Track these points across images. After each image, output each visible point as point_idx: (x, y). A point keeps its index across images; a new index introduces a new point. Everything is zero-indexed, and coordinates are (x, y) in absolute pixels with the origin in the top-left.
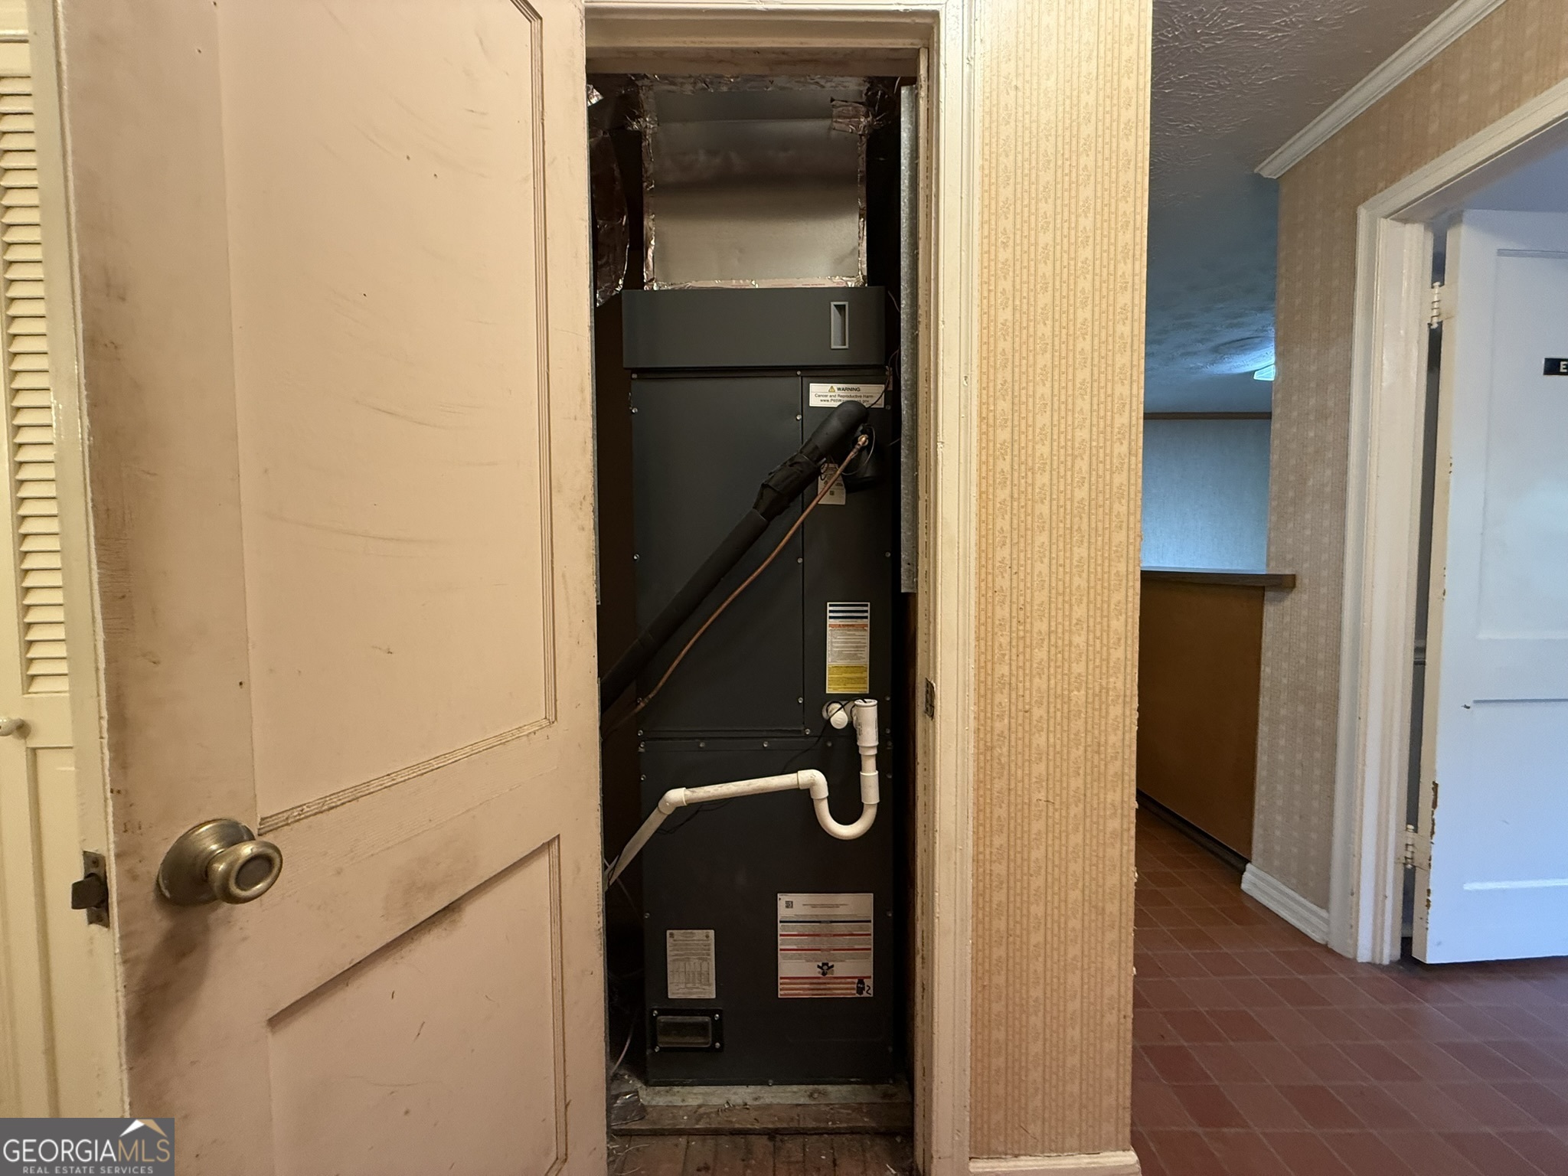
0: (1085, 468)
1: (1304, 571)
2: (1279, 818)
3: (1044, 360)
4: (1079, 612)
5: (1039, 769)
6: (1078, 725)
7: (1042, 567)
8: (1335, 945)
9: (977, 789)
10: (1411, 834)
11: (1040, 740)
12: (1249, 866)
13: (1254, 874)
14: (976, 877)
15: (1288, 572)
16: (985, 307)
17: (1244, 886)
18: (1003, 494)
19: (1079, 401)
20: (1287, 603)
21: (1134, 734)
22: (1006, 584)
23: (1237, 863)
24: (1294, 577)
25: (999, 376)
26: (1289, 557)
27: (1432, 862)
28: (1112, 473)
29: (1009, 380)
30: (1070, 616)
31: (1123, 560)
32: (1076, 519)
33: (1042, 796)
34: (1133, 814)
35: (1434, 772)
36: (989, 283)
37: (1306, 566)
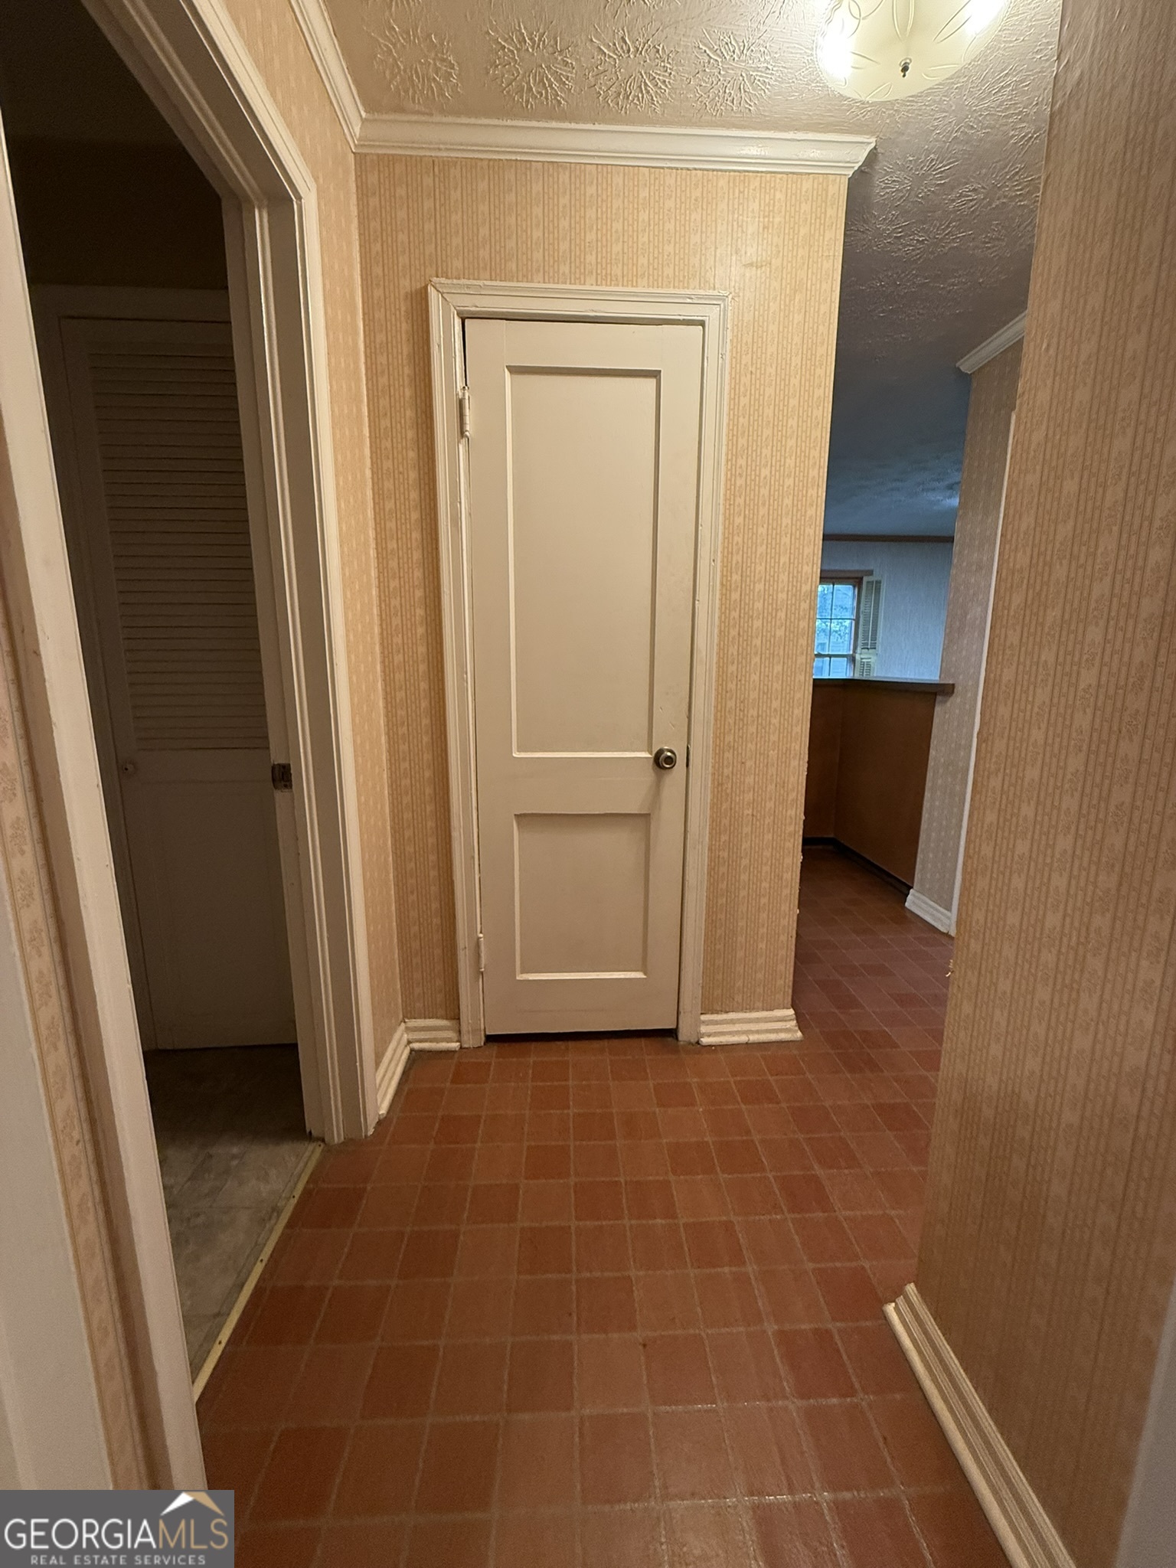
0: (783, 617)
1: (959, 681)
2: (931, 856)
3: (761, 549)
4: (775, 704)
5: (749, 797)
6: (772, 771)
7: (755, 677)
9: (712, 808)
11: (750, 780)
12: (911, 890)
13: (914, 895)
14: (710, 859)
15: (951, 681)
16: (727, 515)
17: (907, 905)
18: (734, 632)
19: (781, 576)
20: (948, 704)
21: (805, 777)
22: (734, 687)
23: (903, 889)
24: (953, 685)
25: (734, 559)
26: (953, 670)
28: (799, 620)
29: (740, 561)
30: (770, 707)
31: (803, 673)
32: (776, 649)
33: (750, 812)
34: (802, 823)
36: (730, 500)
37: (961, 677)
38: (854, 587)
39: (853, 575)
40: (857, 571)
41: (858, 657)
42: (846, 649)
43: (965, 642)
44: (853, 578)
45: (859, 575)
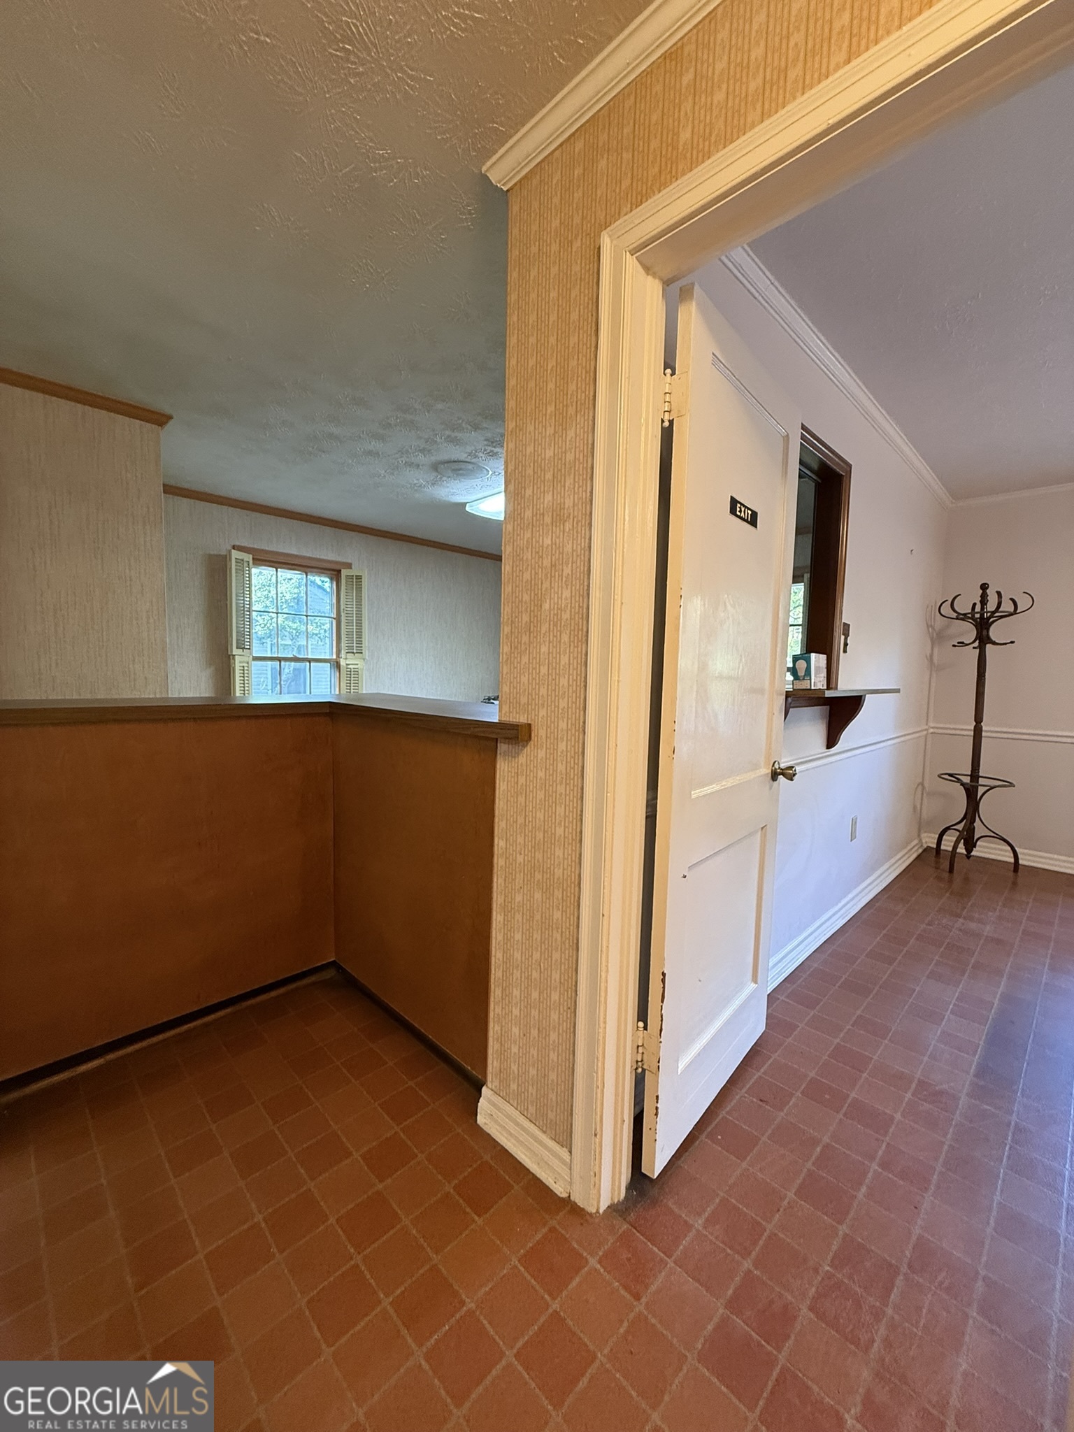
1: (540, 720)
2: (515, 1030)
8: (577, 1198)
10: (641, 1033)
12: (484, 1092)
13: (489, 1101)
15: (522, 719)
17: (480, 1120)
20: (522, 759)
24: (528, 727)
26: (524, 700)
27: (660, 1064)
35: (662, 960)
37: (543, 712)
38: (331, 579)
39: (329, 566)
40: (337, 563)
41: (343, 663)
42: (327, 652)
43: (544, 649)
44: (329, 570)
45: (337, 567)
